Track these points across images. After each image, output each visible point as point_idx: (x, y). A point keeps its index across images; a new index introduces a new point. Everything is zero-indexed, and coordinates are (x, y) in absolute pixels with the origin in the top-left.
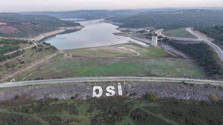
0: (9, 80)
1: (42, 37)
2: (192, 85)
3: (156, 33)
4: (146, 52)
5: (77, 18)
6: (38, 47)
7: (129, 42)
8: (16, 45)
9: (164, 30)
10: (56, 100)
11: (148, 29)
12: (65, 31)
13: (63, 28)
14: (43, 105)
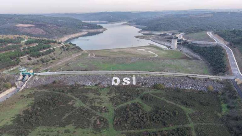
0: (46, 71)
1: (66, 38)
2: (194, 79)
3: (177, 36)
4: (164, 54)
5: (100, 20)
6: (66, 47)
7: (149, 45)
8: (48, 44)
9: (185, 34)
10: (84, 86)
11: (170, 33)
12: (87, 34)
13: (86, 30)
14: (74, 88)
